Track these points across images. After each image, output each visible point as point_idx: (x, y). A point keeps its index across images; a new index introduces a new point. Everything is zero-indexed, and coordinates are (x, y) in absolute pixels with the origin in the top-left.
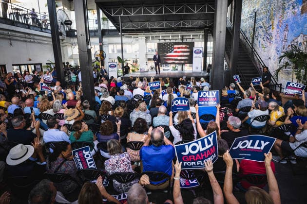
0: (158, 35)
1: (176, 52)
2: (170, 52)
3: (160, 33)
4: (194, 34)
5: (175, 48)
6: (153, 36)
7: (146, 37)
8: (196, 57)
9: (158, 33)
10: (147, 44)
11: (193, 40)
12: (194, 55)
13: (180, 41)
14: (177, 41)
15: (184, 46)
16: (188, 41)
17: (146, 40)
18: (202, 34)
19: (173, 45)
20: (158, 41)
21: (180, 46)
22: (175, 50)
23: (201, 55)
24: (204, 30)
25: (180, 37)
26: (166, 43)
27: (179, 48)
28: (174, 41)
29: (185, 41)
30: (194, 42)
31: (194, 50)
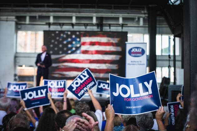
0: (45, 14)
1: (85, 52)
2: (73, 52)
3: (51, 9)
4: (126, 15)
5: (84, 44)
6: (33, 14)
7: (18, 18)
8: (133, 63)
9: (46, 9)
10: (20, 33)
11: (125, 29)
12: (129, 58)
13: (95, 28)
14: (89, 28)
15: (104, 40)
16: (113, 29)
17: (17, 24)
18: (143, 16)
19: (79, 36)
20: (46, 28)
21: (95, 39)
22: (84, 48)
23: (143, 59)
24: (149, 9)
25: (94, 21)
26: (63, 32)
27: (92, 44)
28: (82, 28)
29: (106, 29)
30: (126, 33)
31: (128, 47)
